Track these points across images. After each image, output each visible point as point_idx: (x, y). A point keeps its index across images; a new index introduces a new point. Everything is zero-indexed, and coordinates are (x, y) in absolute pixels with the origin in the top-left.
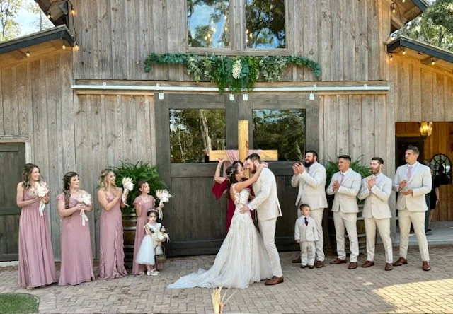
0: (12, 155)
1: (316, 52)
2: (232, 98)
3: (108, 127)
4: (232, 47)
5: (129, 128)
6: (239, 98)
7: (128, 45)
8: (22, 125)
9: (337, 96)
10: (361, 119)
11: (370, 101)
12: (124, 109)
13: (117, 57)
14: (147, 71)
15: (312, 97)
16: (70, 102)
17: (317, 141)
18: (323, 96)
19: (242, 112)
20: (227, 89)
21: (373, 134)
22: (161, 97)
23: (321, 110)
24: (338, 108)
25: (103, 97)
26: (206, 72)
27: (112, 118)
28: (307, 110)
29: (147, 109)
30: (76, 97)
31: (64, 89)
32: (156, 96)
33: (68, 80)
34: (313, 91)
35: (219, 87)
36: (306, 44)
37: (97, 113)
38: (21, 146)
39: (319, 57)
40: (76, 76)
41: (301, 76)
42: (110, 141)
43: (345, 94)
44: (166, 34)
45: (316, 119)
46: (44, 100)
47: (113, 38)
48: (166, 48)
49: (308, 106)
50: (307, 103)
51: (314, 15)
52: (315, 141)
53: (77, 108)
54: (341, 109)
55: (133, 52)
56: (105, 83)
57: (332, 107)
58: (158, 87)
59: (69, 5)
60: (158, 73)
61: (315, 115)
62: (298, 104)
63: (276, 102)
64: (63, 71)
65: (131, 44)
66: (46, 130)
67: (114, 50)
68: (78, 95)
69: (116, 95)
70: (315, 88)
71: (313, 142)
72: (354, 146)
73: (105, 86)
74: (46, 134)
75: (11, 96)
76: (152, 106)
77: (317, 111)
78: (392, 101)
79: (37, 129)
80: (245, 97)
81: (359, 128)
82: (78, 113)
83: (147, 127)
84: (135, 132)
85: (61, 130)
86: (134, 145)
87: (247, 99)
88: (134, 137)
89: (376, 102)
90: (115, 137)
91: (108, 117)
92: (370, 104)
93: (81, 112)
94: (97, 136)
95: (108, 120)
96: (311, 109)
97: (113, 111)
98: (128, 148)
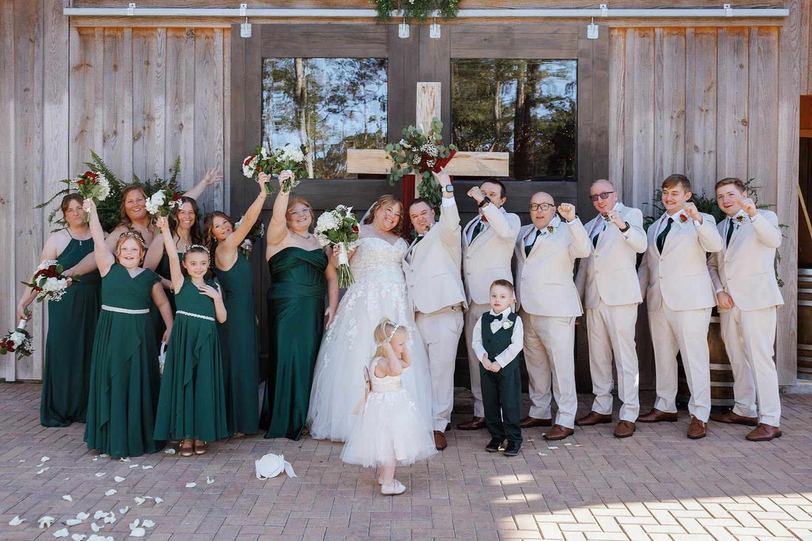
2: (404, 31)
3: (138, 98)
5: (178, 102)
6: (419, 33)
9: (658, 31)
10: (715, 85)
11: (739, 43)
12: (170, 61)
15: (593, 32)
16: (61, 45)
17: (603, 134)
18: (625, 29)
19: (426, 64)
20: (394, 13)
21: (745, 123)
22: (246, 31)
23: (617, 64)
24: (660, 58)
25: (128, 33)
27: (145, 74)
28: (581, 62)
29: (218, 58)
30: (74, 34)
31: (51, 16)
32: (236, 30)
34: (596, 19)
35: (379, 8)
37: (115, 68)
42: (139, 128)
43: (677, 26)
45: (603, 84)
46: (9, 40)
49: (583, 53)
50: (582, 45)
52: (600, 135)
53: (76, 57)
54: (666, 62)
56: (132, 4)
57: (644, 56)
61: (600, 73)
62: (560, 49)
63: (508, 42)
66: (12, 104)
68: (80, 29)
69: (156, 29)
70: (604, 12)
71: (594, 138)
72: (696, 147)
73: (132, 10)
74: (12, 111)
76: (229, 52)
77: (605, 64)
78: (794, 43)
80: (435, 32)
81: (711, 106)
82: (78, 68)
83: (216, 96)
84: (191, 109)
85: (42, 104)
86: (188, 137)
87: (438, 36)
88: (188, 119)
89: (754, 48)
90: (150, 118)
91: (136, 76)
92: (737, 51)
93: (83, 66)
94: (114, 117)
95: (136, 82)
96: (590, 61)
97: (148, 63)
98: (175, 143)
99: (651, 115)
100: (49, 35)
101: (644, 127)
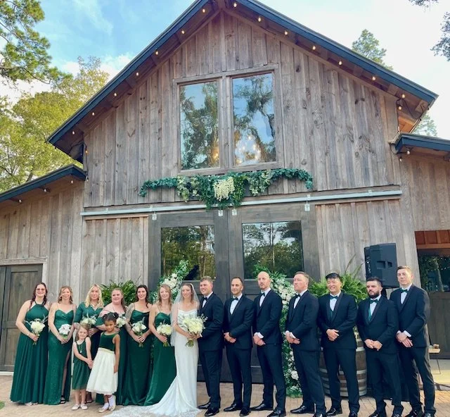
0: (33, 274)
1: (309, 161)
2: (221, 214)
3: (109, 248)
4: (221, 166)
5: (125, 249)
6: (227, 213)
7: (128, 174)
8: (42, 249)
9: (337, 205)
10: (369, 229)
11: (379, 208)
12: (122, 231)
13: (119, 185)
14: (144, 196)
15: (307, 208)
16: (79, 227)
17: (316, 255)
18: (320, 205)
19: (231, 227)
22: (154, 217)
23: (319, 222)
24: (339, 218)
25: (105, 221)
26: (195, 192)
27: (112, 237)
28: (303, 222)
29: (141, 229)
30: (84, 222)
31: (76, 216)
32: (150, 218)
33: (79, 209)
34: (308, 201)
35: (207, 204)
36: (297, 155)
37: (100, 235)
38: (40, 267)
39: (312, 167)
40: (86, 205)
41: (293, 187)
42: (109, 260)
43: (345, 202)
44: (160, 161)
45: (314, 231)
46: (60, 227)
47: (117, 169)
48: (160, 174)
49: (302, 218)
50: (302, 214)
51: (305, 126)
52: (314, 256)
53: (85, 232)
54: (342, 219)
55: (132, 180)
56: (107, 209)
57: (332, 219)
58: (151, 209)
59: (85, 147)
60: (153, 196)
61: (312, 227)
62: (292, 216)
63: (267, 215)
64: (75, 200)
65: (131, 173)
66: (59, 253)
67: (116, 180)
68: (86, 220)
69: (116, 219)
70: (309, 197)
71: (311, 257)
73: (107, 211)
74: (59, 256)
75: (37, 224)
76: (147, 226)
77: (314, 222)
78: (408, 206)
79: (53, 252)
80: (234, 213)
82: (85, 236)
83: (140, 246)
84: (130, 252)
85: (71, 252)
86: (128, 264)
87: (236, 214)
88: (129, 256)
89: (387, 209)
90: (113, 256)
91: (108, 239)
92: (378, 212)
93: (88, 235)
94: (99, 257)
95: (108, 241)
96: (307, 221)
97: (113, 233)
98: (123, 266)
99: (337, 245)
100: (75, 223)
101: (334, 250)
